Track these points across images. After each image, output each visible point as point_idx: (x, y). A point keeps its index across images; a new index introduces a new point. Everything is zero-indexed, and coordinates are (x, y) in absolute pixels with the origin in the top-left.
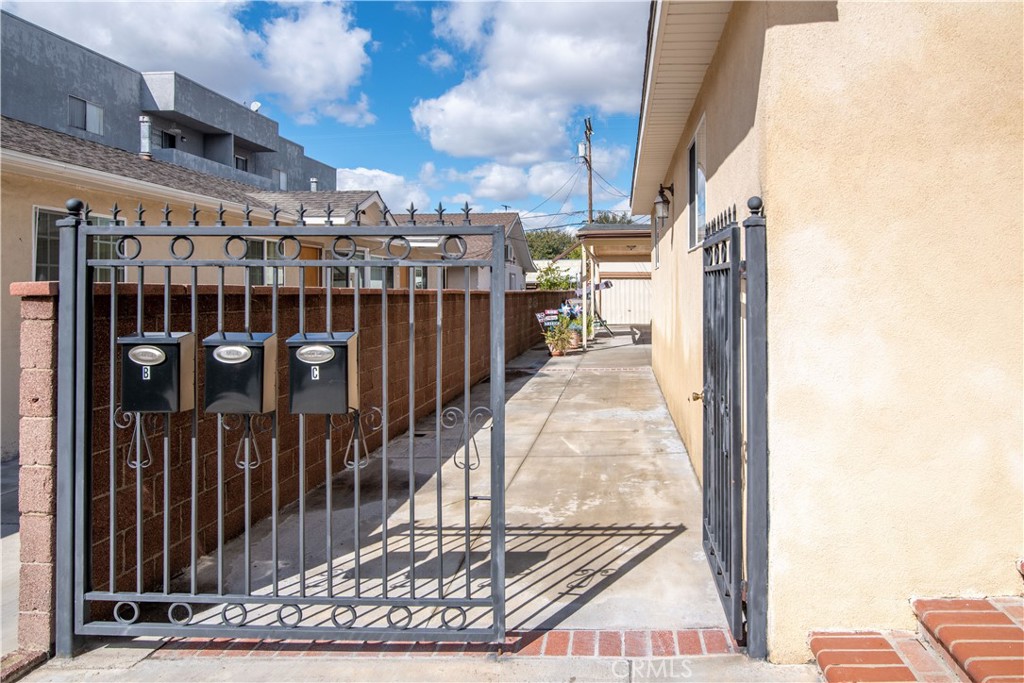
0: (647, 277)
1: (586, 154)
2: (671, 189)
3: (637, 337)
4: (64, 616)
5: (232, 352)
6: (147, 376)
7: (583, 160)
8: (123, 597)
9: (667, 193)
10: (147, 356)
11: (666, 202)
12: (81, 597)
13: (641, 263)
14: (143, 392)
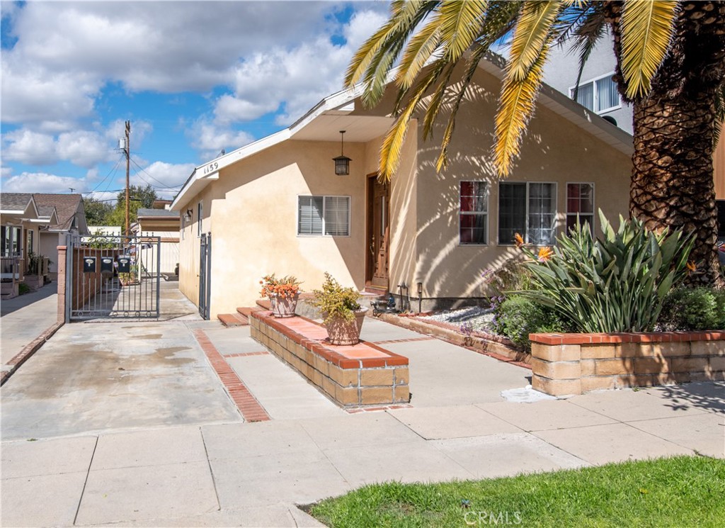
0: (176, 241)
1: (125, 147)
2: (192, 211)
3: (167, 278)
4: (67, 315)
5: (106, 261)
6: (89, 265)
7: (123, 150)
8: (80, 311)
9: (190, 213)
10: (89, 262)
11: (190, 216)
12: (71, 311)
13: (168, 232)
14: (88, 269)
